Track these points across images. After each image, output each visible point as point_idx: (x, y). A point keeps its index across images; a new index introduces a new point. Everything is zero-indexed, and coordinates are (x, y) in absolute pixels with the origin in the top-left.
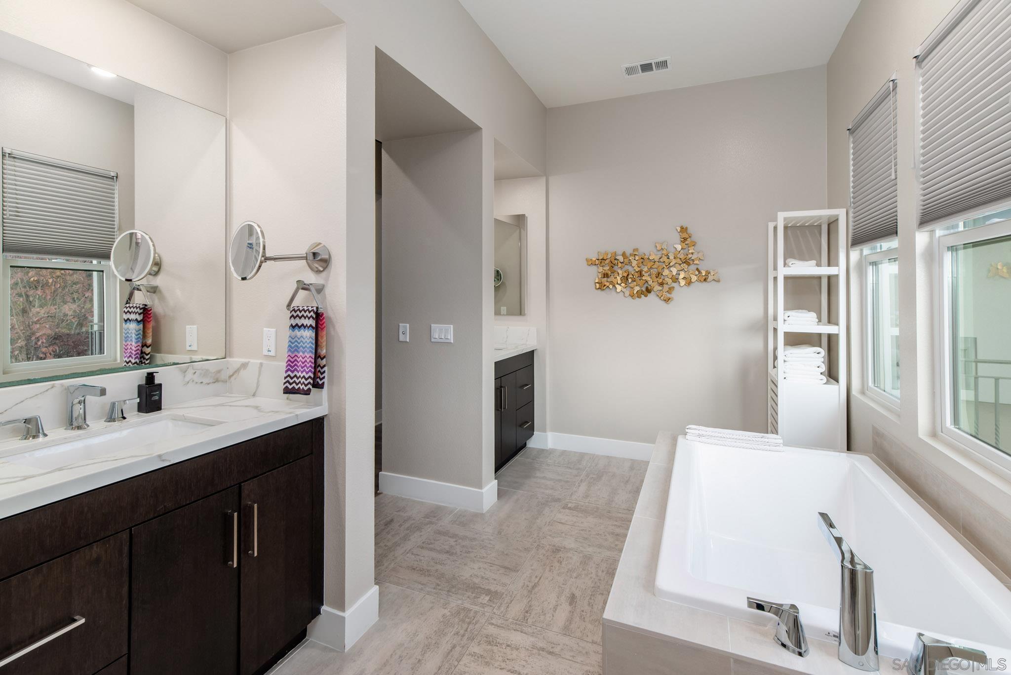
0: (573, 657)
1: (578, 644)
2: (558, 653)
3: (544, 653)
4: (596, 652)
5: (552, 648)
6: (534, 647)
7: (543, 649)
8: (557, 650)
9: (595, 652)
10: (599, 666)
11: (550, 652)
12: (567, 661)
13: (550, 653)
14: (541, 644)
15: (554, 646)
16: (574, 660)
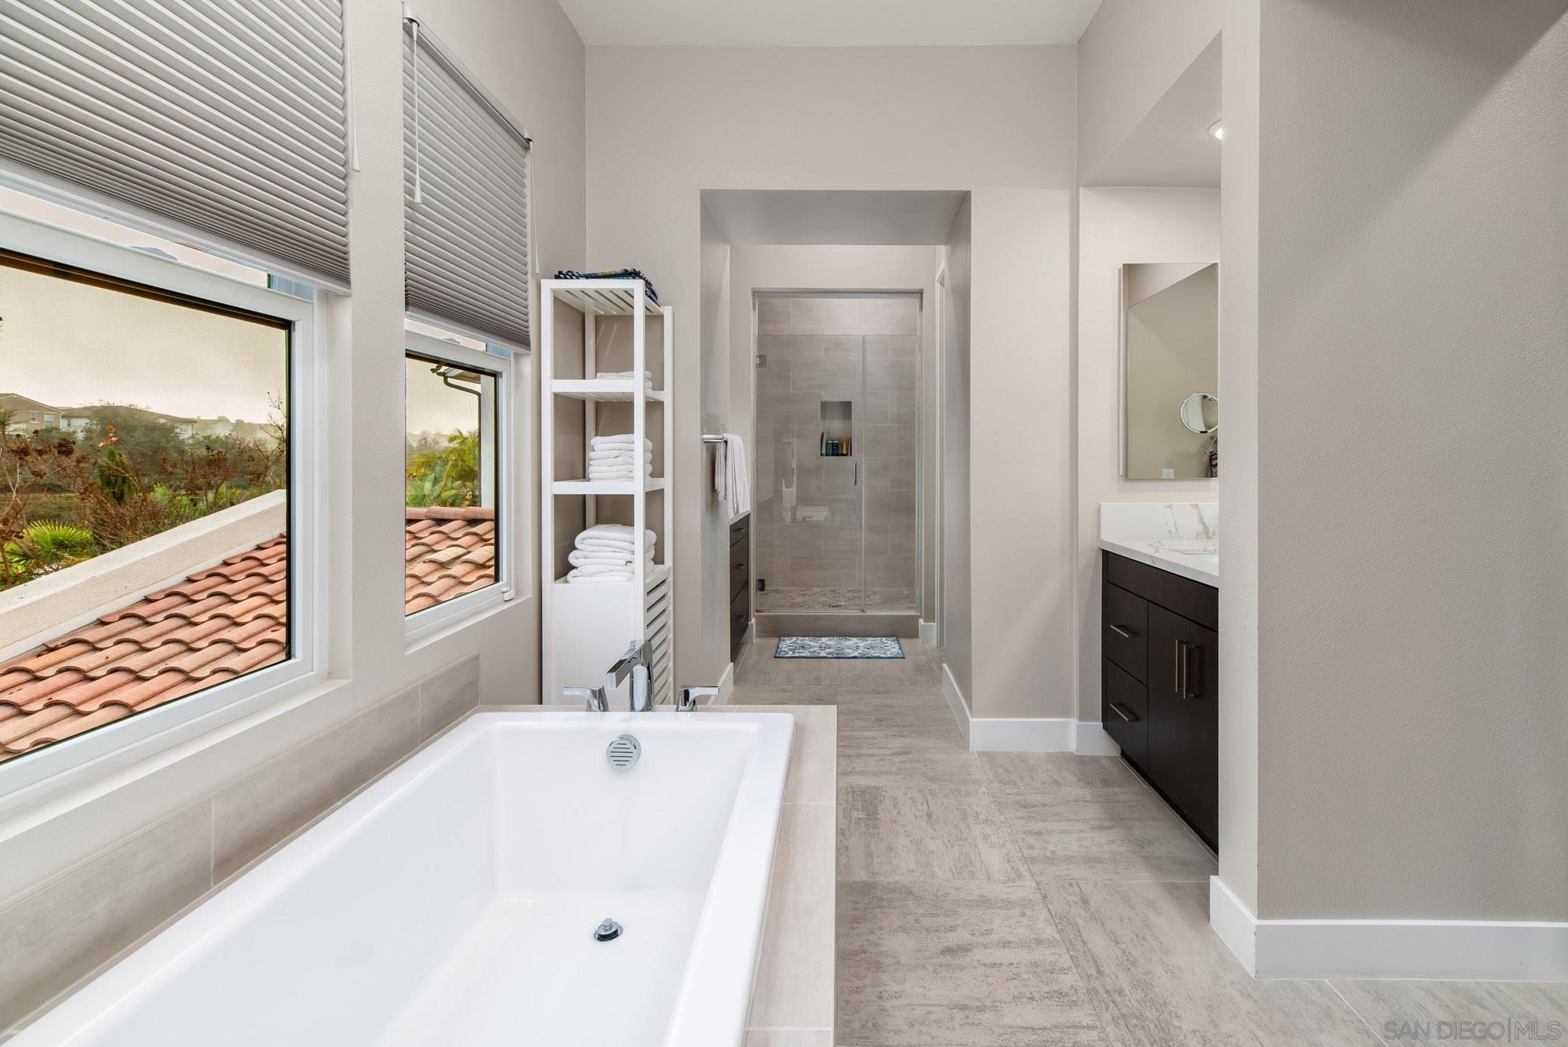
0: (929, 1013)
1: (933, 1038)
2: (954, 1011)
3: (974, 1004)
4: (897, 1032)
5: (967, 1017)
6: (994, 1008)
7: (981, 1009)
8: (959, 1016)
9: (900, 1031)
10: (886, 1010)
11: (966, 1009)
12: (934, 1003)
13: (964, 1008)
14: (987, 1017)
15: (968, 1021)
16: (927, 1007)
